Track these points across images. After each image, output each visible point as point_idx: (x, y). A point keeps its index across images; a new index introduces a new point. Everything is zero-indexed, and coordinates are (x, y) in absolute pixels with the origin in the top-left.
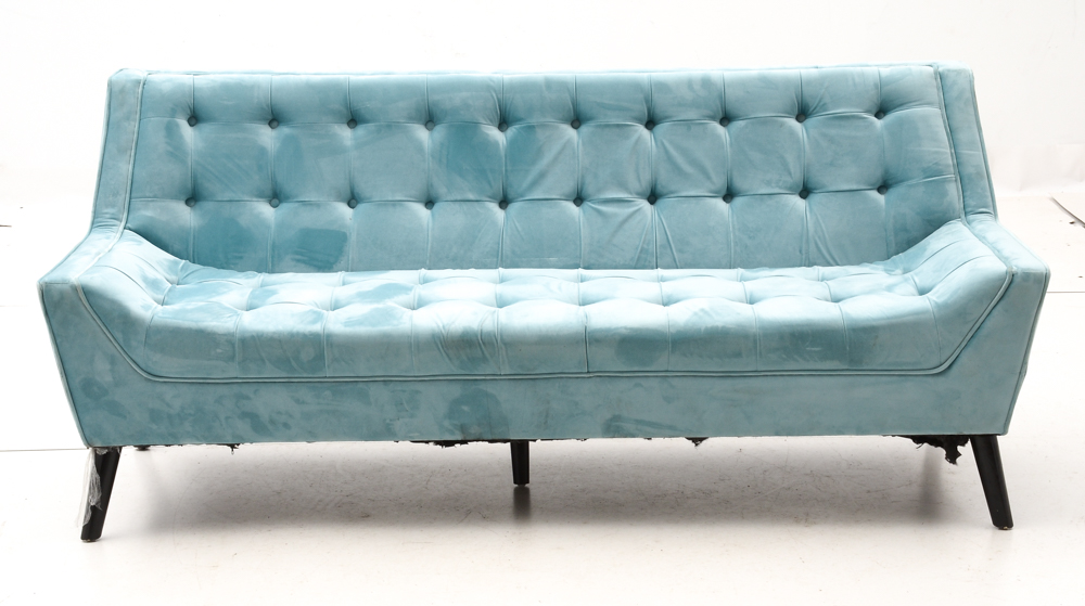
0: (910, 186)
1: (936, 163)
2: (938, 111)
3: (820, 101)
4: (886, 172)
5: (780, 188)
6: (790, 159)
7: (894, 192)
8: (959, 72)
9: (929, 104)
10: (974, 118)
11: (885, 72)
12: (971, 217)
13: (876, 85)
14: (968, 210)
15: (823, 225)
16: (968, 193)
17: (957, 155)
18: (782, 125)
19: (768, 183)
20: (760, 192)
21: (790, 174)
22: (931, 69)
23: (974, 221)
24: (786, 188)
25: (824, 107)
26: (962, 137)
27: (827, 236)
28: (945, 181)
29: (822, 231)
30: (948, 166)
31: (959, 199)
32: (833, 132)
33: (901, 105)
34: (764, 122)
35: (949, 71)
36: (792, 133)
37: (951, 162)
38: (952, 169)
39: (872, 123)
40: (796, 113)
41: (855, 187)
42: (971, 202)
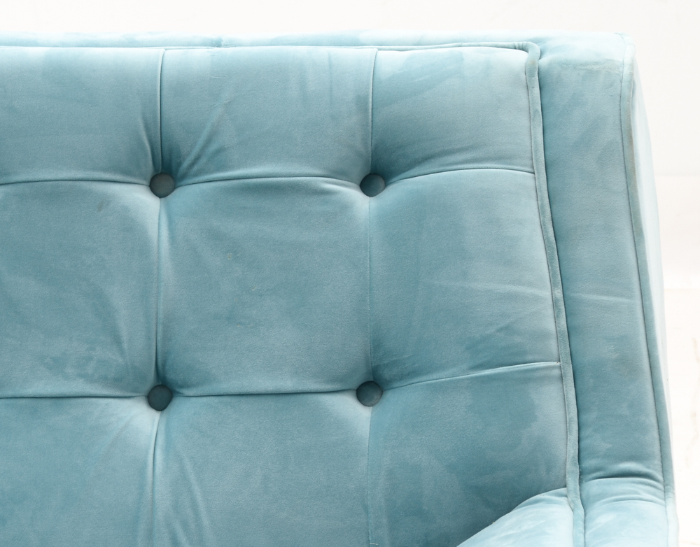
0: (438, 388)
1: (507, 329)
2: (525, 178)
3: (209, 141)
4: (377, 345)
5: (89, 379)
6: (120, 298)
7: (396, 401)
8: (590, 72)
9: (501, 158)
10: (622, 202)
11: (391, 62)
12: (594, 486)
13: (361, 102)
14: (589, 463)
15: (197, 489)
16: (590, 417)
17: (569, 307)
18: (103, 203)
19: (57, 366)
20: (30, 391)
21: (117, 340)
22: (521, 58)
23: (601, 496)
24: (104, 380)
25: (219, 159)
26: (586, 253)
27: (206, 522)
28: (527, 379)
29: (194, 506)
30: (542, 336)
31: (567, 431)
32: (237, 228)
33: (427, 159)
34: (53, 193)
35: (565, 65)
36: (130, 226)
37: (550, 325)
38: (553, 344)
39: (345, 207)
40: (149, 169)
41: (288, 384)
42: (599, 442)
